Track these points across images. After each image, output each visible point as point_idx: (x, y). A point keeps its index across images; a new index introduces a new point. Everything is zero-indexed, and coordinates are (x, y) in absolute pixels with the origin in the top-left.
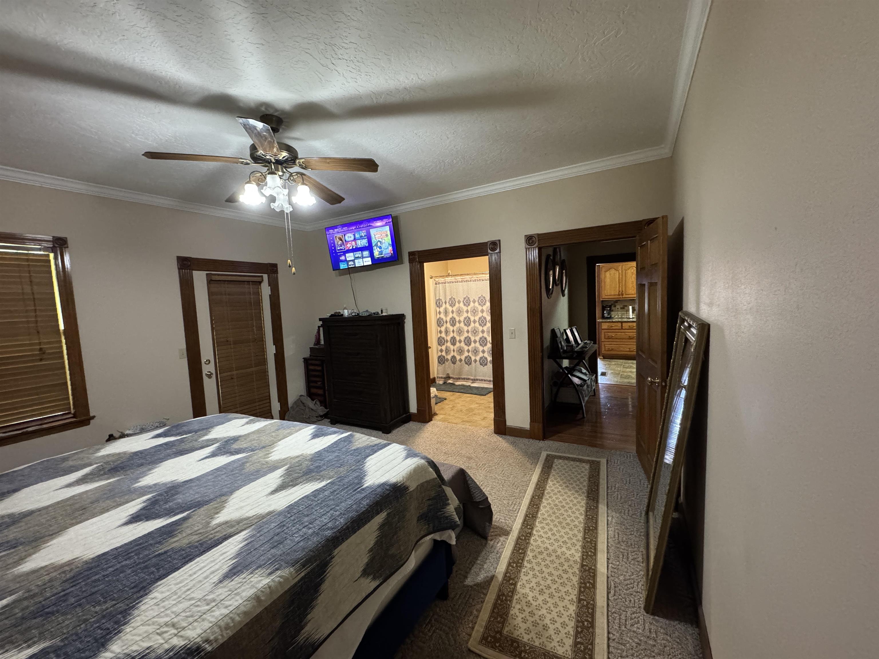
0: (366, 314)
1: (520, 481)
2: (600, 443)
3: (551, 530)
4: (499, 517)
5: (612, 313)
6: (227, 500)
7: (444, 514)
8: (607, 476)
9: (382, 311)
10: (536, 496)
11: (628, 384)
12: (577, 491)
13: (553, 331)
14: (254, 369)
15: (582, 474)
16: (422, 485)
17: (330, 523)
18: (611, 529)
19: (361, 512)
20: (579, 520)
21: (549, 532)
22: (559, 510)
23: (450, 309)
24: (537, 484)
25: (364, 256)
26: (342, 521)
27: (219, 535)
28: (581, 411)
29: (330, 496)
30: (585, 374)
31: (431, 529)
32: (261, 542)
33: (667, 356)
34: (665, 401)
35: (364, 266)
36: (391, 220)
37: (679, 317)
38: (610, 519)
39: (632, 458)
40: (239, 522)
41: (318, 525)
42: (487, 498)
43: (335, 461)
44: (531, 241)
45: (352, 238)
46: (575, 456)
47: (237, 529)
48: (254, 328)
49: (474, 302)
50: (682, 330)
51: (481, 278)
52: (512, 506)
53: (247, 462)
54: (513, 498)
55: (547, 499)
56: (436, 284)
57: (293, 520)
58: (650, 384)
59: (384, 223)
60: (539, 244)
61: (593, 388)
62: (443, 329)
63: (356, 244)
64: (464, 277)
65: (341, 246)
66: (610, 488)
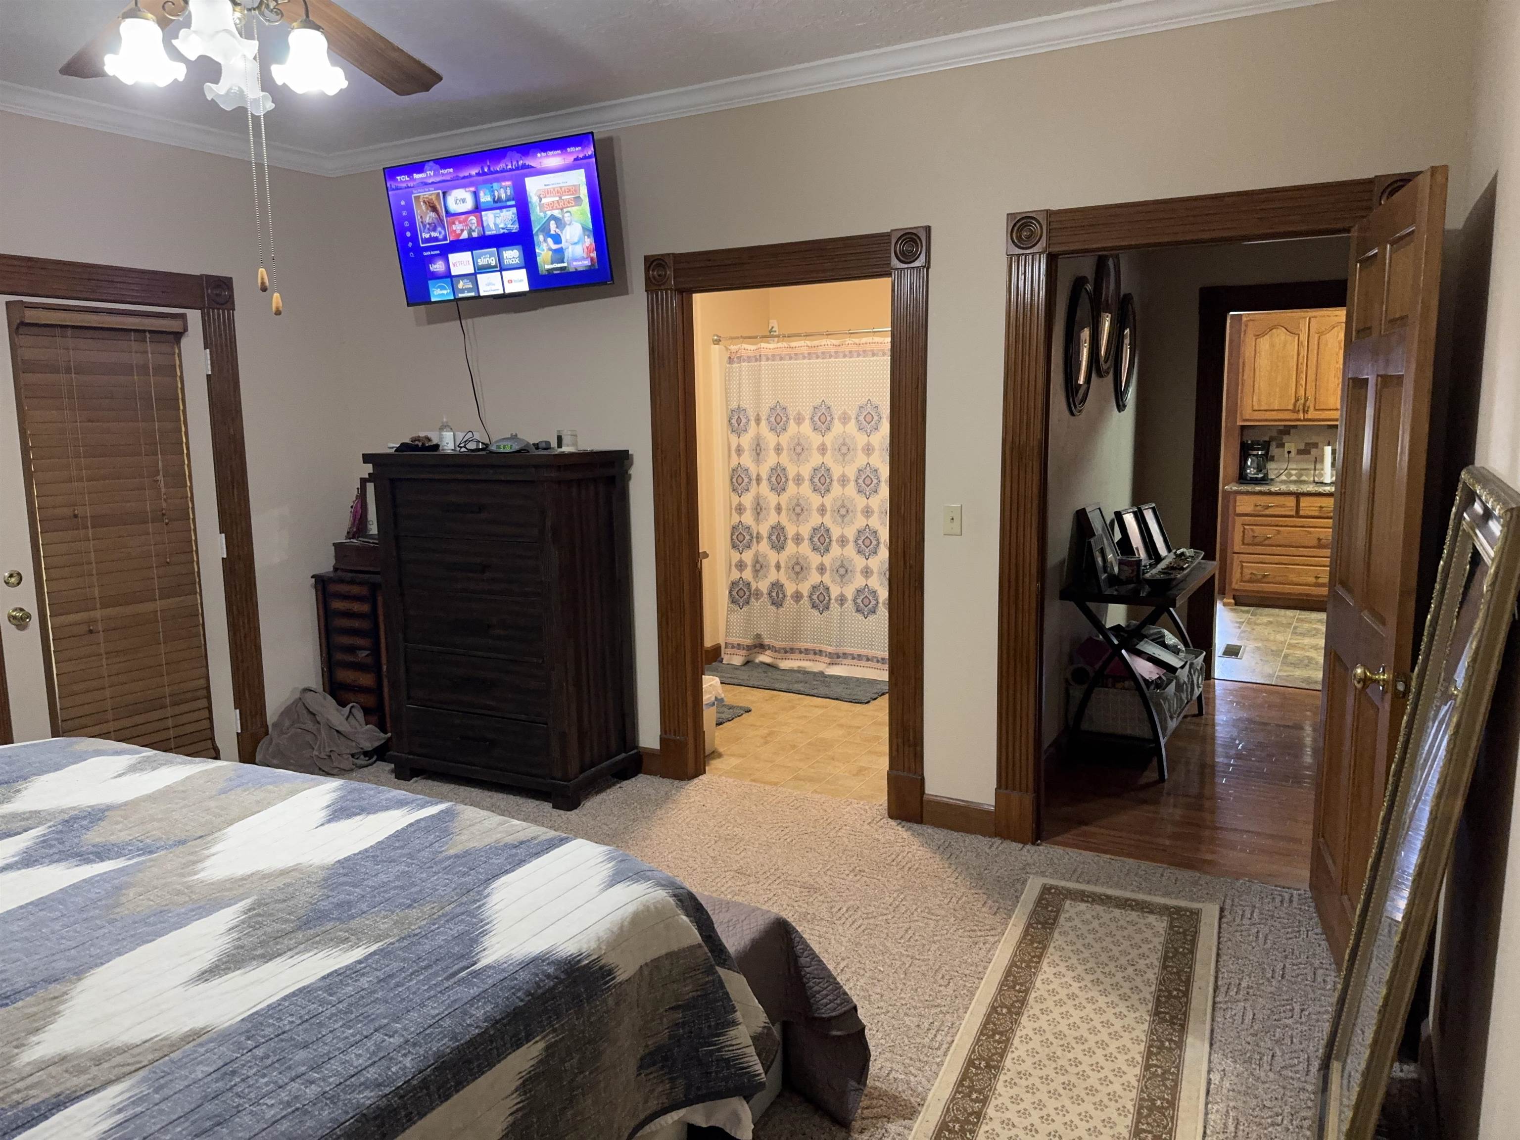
0: (508, 447)
1: (957, 963)
2: (1209, 857)
3: (1040, 1105)
4: (888, 1064)
5: (1271, 466)
6: (66, 993)
7: (719, 1050)
8: (1218, 955)
9: (560, 439)
10: (1003, 1006)
11: (1304, 685)
12: (1124, 998)
13: (1081, 517)
14: (159, 605)
15: (1145, 948)
16: (655, 964)
17: (372, 1070)
18: (1216, 1107)
19: (468, 1038)
20: (1125, 1078)
21: (1033, 1112)
22: (1067, 1048)
23: (770, 439)
24: (1008, 973)
25: (506, 262)
26: (408, 1065)
27: (40, 1095)
28: (1155, 760)
29: (374, 992)
30: (1175, 651)
31: (679, 1093)
32: (166, 1119)
33: (1418, 601)
34: (1401, 739)
35: (504, 296)
36: (590, 151)
37: (1460, 485)
38: (1216, 1077)
39: (1295, 904)
40: (100, 1058)
41: (337, 1074)
42: (855, 1008)
43: (395, 888)
44: (1025, 233)
45: (469, 205)
46: (1128, 894)
47: (94, 1079)
48: (160, 477)
49: (845, 419)
50: (1464, 525)
51: (868, 348)
52: (930, 1036)
53: (129, 885)
54: (933, 1011)
55: (1035, 1018)
56: (730, 360)
57: (262, 1059)
58: (1359, 686)
59: (570, 160)
60: (1049, 245)
61: (1197, 692)
62: (747, 500)
63: (481, 222)
64: (816, 343)
65: (434, 230)
66: (1223, 989)
